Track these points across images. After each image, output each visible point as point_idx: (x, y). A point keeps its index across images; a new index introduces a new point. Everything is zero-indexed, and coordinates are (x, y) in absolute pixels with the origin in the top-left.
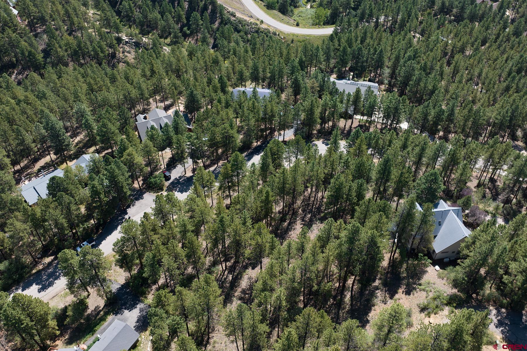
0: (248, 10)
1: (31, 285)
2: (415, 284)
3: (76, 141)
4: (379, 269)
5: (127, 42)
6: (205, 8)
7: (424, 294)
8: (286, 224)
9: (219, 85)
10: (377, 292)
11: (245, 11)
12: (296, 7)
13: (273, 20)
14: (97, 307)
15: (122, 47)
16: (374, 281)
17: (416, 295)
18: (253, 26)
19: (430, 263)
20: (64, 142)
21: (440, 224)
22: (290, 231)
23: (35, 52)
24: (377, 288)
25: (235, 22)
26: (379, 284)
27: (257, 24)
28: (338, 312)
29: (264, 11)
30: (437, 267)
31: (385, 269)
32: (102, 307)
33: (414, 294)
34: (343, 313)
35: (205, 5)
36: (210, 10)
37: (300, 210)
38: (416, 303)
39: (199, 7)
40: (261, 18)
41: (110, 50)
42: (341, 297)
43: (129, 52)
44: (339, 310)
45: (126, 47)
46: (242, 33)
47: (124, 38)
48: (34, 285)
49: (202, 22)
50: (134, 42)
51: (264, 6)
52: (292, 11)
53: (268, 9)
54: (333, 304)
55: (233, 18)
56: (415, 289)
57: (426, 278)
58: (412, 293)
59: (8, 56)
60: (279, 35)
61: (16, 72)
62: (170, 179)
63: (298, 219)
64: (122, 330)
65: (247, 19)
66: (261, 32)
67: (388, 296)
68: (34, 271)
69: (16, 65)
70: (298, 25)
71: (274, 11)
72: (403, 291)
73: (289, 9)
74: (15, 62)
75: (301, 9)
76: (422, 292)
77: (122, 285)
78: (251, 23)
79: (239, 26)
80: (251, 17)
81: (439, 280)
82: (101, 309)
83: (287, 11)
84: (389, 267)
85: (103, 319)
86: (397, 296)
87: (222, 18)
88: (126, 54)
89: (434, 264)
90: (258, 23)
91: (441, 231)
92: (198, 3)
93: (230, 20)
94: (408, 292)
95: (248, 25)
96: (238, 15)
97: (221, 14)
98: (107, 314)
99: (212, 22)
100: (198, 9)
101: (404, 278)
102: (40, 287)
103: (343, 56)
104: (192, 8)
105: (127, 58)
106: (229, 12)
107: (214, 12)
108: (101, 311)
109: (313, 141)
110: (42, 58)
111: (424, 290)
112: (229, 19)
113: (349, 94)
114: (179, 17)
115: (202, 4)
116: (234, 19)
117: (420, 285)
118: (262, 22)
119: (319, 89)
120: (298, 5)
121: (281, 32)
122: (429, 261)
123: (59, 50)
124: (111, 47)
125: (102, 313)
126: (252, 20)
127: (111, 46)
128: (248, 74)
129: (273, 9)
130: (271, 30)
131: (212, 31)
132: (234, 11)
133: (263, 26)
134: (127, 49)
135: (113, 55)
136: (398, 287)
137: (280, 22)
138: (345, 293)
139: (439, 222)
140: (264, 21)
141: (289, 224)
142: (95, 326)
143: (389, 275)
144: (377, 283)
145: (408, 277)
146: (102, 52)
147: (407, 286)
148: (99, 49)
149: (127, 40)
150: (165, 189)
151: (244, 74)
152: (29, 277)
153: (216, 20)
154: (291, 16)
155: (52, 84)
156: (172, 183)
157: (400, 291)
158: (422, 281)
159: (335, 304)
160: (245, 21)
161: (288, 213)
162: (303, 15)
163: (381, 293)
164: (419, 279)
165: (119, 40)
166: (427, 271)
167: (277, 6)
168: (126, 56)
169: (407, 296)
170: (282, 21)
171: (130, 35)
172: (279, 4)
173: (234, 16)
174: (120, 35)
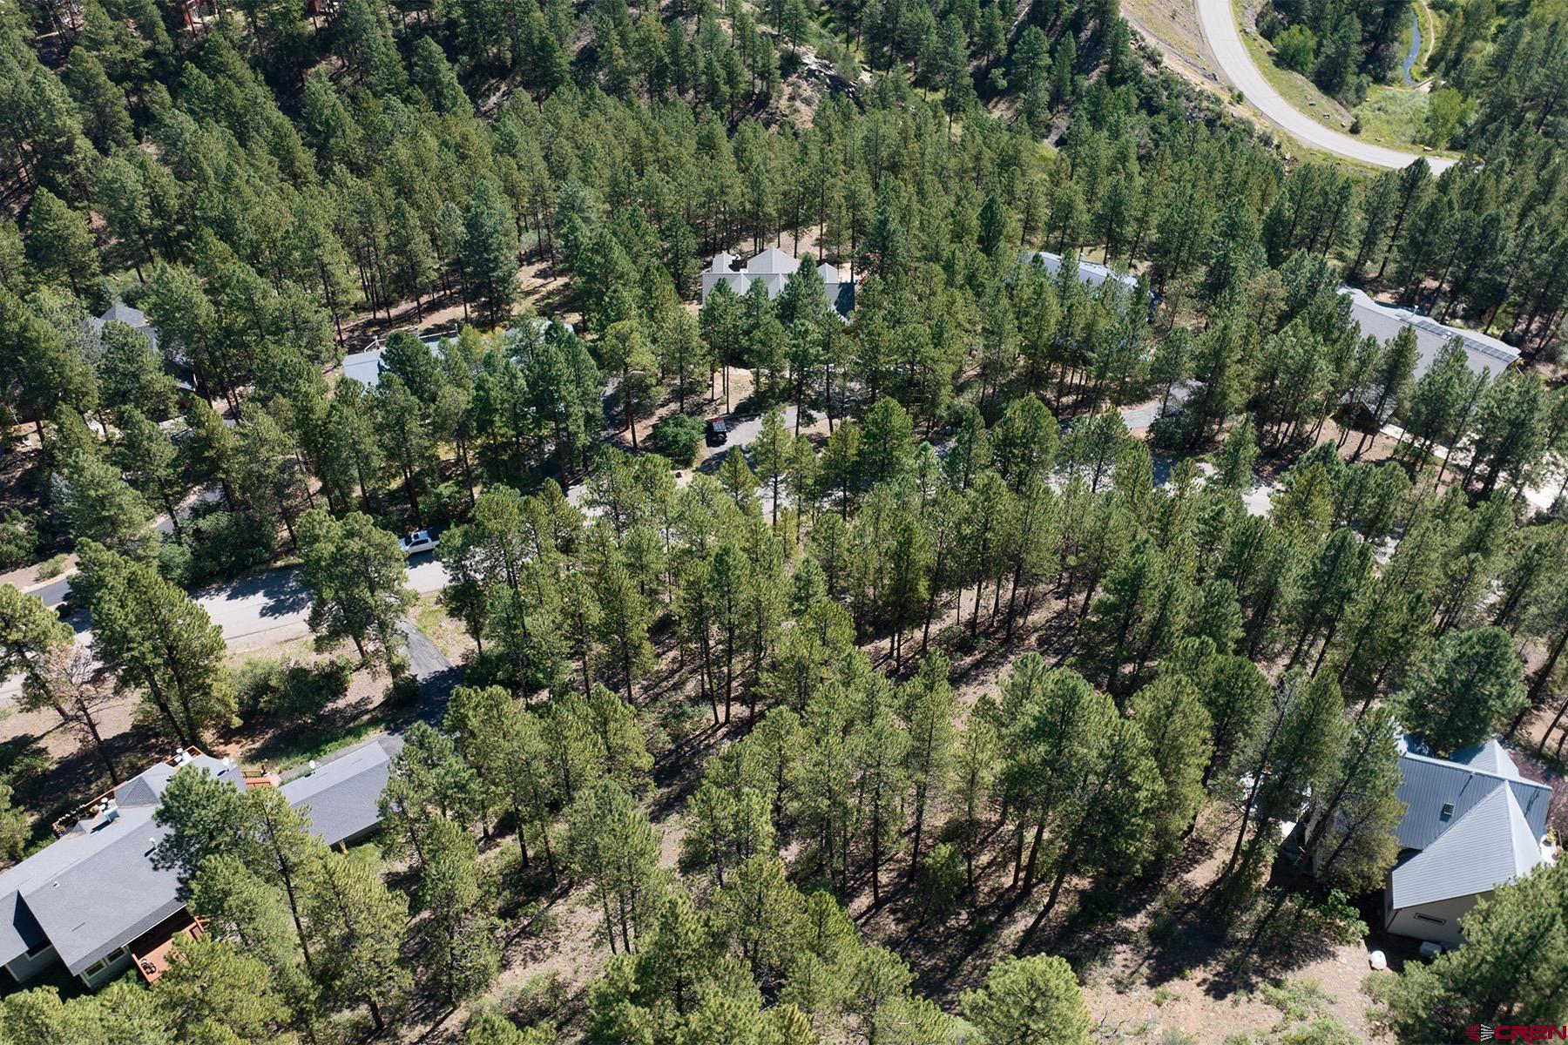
0: (1212, 59)
1: (254, 592)
2: (1261, 972)
3: (550, 287)
4: (1172, 887)
5: (811, 73)
6: (1076, 24)
7: (1275, 1016)
8: (968, 660)
9: (975, 223)
10: (1120, 948)
11: (1199, 56)
12: (1379, 80)
13: (1280, 100)
14: (365, 700)
15: (793, 84)
16: (1130, 913)
17: (1243, 1008)
18: (1205, 104)
19: (1364, 937)
20: (494, 270)
21: (1446, 815)
22: (967, 684)
23: (557, 44)
24: (1125, 937)
25: (1151, 81)
26: (1141, 929)
27: (1218, 101)
28: (963, 958)
29: (1260, 67)
30: (1379, 958)
31: (1188, 894)
32: (376, 704)
33: (1236, 1003)
34: (975, 967)
35: (1079, 15)
36: (1089, 33)
37: (1033, 639)
38: (1227, 1031)
39: (1058, 17)
40: (1240, 86)
41: (758, 82)
42: (999, 920)
43: (807, 102)
44: (969, 953)
45: (804, 84)
46: (1161, 118)
47: (810, 60)
48: (261, 594)
49: (1049, 61)
50: (830, 77)
51: (1270, 54)
52: (1360, 90)
53: (1277, 64)
54: (961, 929)
55: (1148, 69)
56: (1250, 988)
57: (1314, 973)
58: (1230, 996)
59: (496, 42)
60: (1278, 147)
61: (504, 88)
62: (723, 442)
63: (1012, 658)
64: (372, 770)
65: (1194, 78)
66: (1223, 125)
67: (1145, 970)
68: (280, 563)
69: (510, 71)
70: (1355, 130)
71: (1295, 75)
72: (1204, 981)
73: (1352, 79)
74: (509, 63)
75: (1394, 90)
76: (1271, 1009)
77: (451, 669)
78: (1201, 93)
79: (1159, 97)
80: (1214, 78)
81: (1359, 997)
82: (371, 707)
83: (1342, 82)
84: (1206, 892)
85: (356, 733)
86: (1175, 986)
87: (1114, 62)
88: (798, 103)
89: (1372, 943)
90: (1226, 98)
91: (1441, 840)
92: (1059, 4)
93: (1137, 74)
94: (1218, 990)
95: (1188, 99)
96: (1170, 62)
97: (1117, 51)
98: (374, 723)
99: (1082, 67)
100: (1054, 24)
101: (1236, 942)
102: (271, 603)
103: (1424, 233)
104: (1036, 17)
105: (797, 116)
106: (1141, 48)
107: (1098, 38)
108: (367, 712)
109: (1202, 460)
110: (571, 63)
111: (1280, 1005)
112: (1135, 69)
113: (1370, 343)
114: (989, 34)
115: (1069, 11)
116: (1153, 70)
117: (1277, 984)
118: (1240, 98)
119: (1285, 308)
120: (1389, 75)
121: (1290, 139)
122: (1363, 926)
123: (618, 50)
124: (762, 76)
125: (366, 717)
126: (1209, 87)
127: (764, 75)
128: (1086, 218)
129: (1293, 69)
130: (1258, 128)
131: (1073, 93)
132: (1161, 48)
133: (1239, 111)
134: (806, 90)
135: (762, 101)
136: (1198, 958)
137: (1302, 109)
138: (1018, 915)
139: (1447, 808)
140: (1246, 93)
141: (976, 665)
142: (327, 742)
143: (1190, 915)
144: (1137, 923)
145: (1248, 947)
146: (732, 80)
147: (1228, 967)
148: (722, 73)
149: (814, 67)
150: (696, 464)
151: (1075, 214)
152: (261, 572)
153: (1097, 66)
154: (1348, 104)
155: (550, 127)
156: (722, 456)
157: (1199, 974)
158: (1291, 978)
159: (968, 933)
160: (1187, 84)
161: (994, 633)
162: (1390, 108)
163: (1129, 955)
164: (1287, 966)
165: (791, 63)
166: (1334, 955)
167: (1312, 64)
168: (797, 111)
169: (1210, 999)
170: (1308, 108)
171: (826, 56)
172: (1322, 58)
173: (1156, 64)
174: (802, 49)
